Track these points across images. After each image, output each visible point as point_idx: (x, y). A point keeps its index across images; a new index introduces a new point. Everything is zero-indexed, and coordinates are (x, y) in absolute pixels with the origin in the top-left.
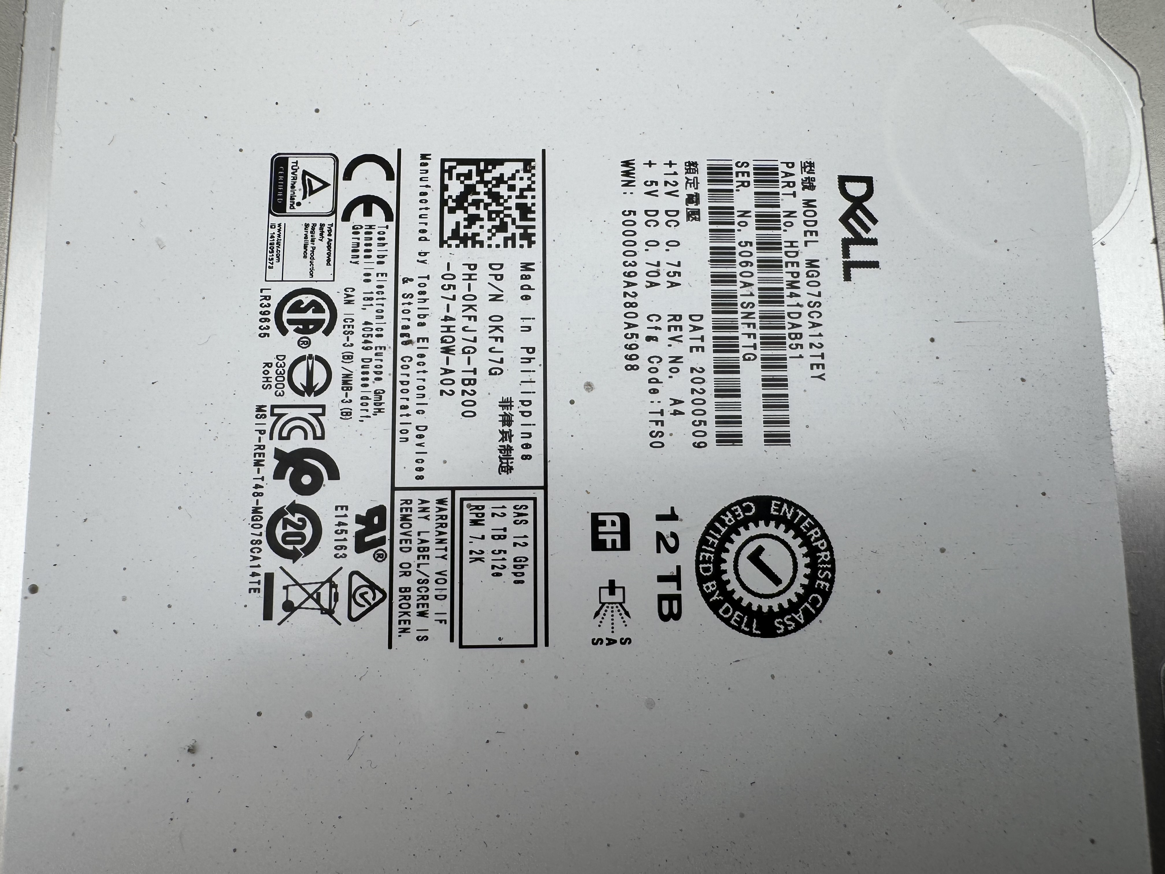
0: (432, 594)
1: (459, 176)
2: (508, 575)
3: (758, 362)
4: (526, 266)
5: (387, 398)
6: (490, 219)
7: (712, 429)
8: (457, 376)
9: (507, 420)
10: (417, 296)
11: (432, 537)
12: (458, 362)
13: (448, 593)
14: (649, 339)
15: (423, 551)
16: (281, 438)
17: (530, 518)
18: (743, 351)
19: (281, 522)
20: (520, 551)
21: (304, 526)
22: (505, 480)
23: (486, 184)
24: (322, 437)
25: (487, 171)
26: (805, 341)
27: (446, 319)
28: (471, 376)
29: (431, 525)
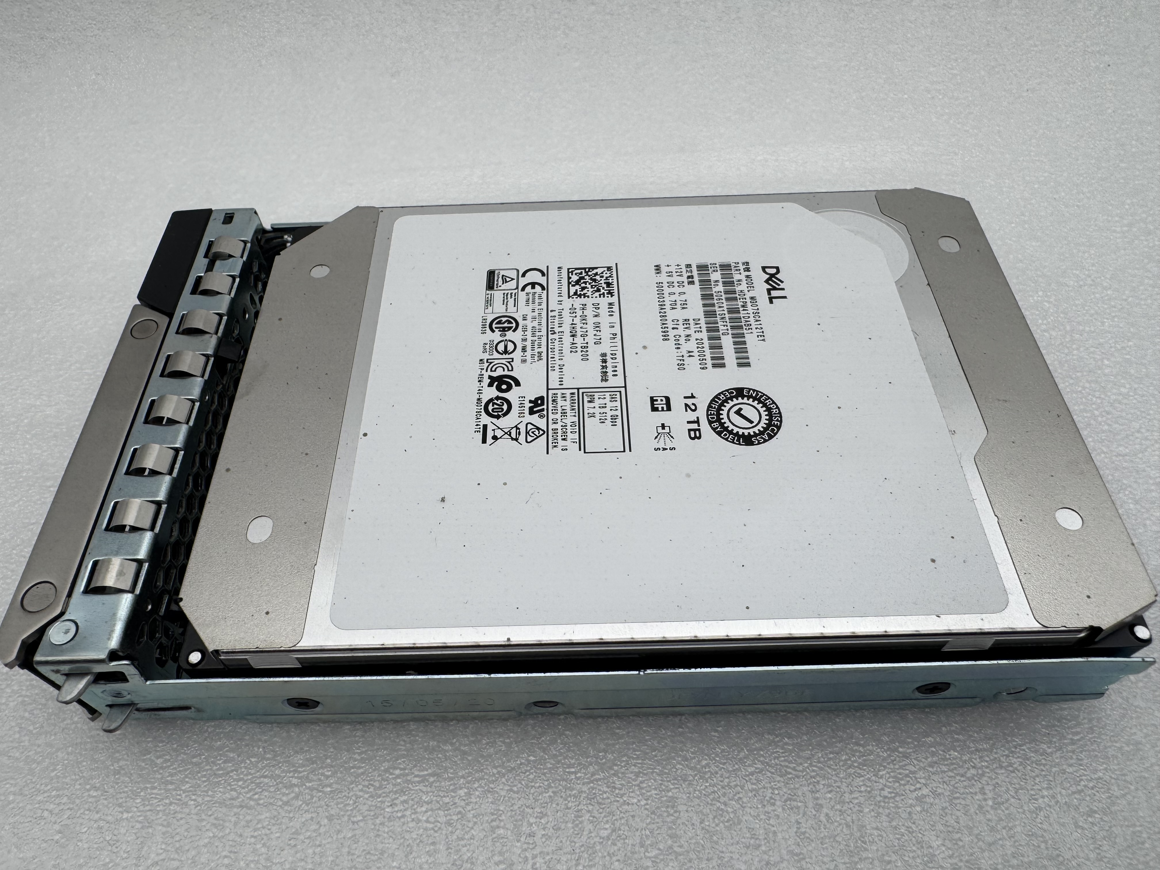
0: (569, 431)
1: (576, 274)
2: (608, 422)
3: (730, 336)
4: (611, 304)
5: (544, 355)
6: (592, 288)
7: (709, 362)
8: (579, 346)
9: (604, 361)
10: (557, 317)
11: (568, 408)
12: (579, 340)
13: (577, 430)
14: (673, 328)
15: (564, 413)
16: (491, 371)
17: (618, 399)
18: (721, 332)
19: (491, 404)
20: (614, 413)
21: (503, 404)
22: (604, 384)
23: (589, 276)
24: (512, 370)
25: (589, 271)
26: (753, 327)
27: (572, 324)
28: (586, 345)
29: (568, 403)
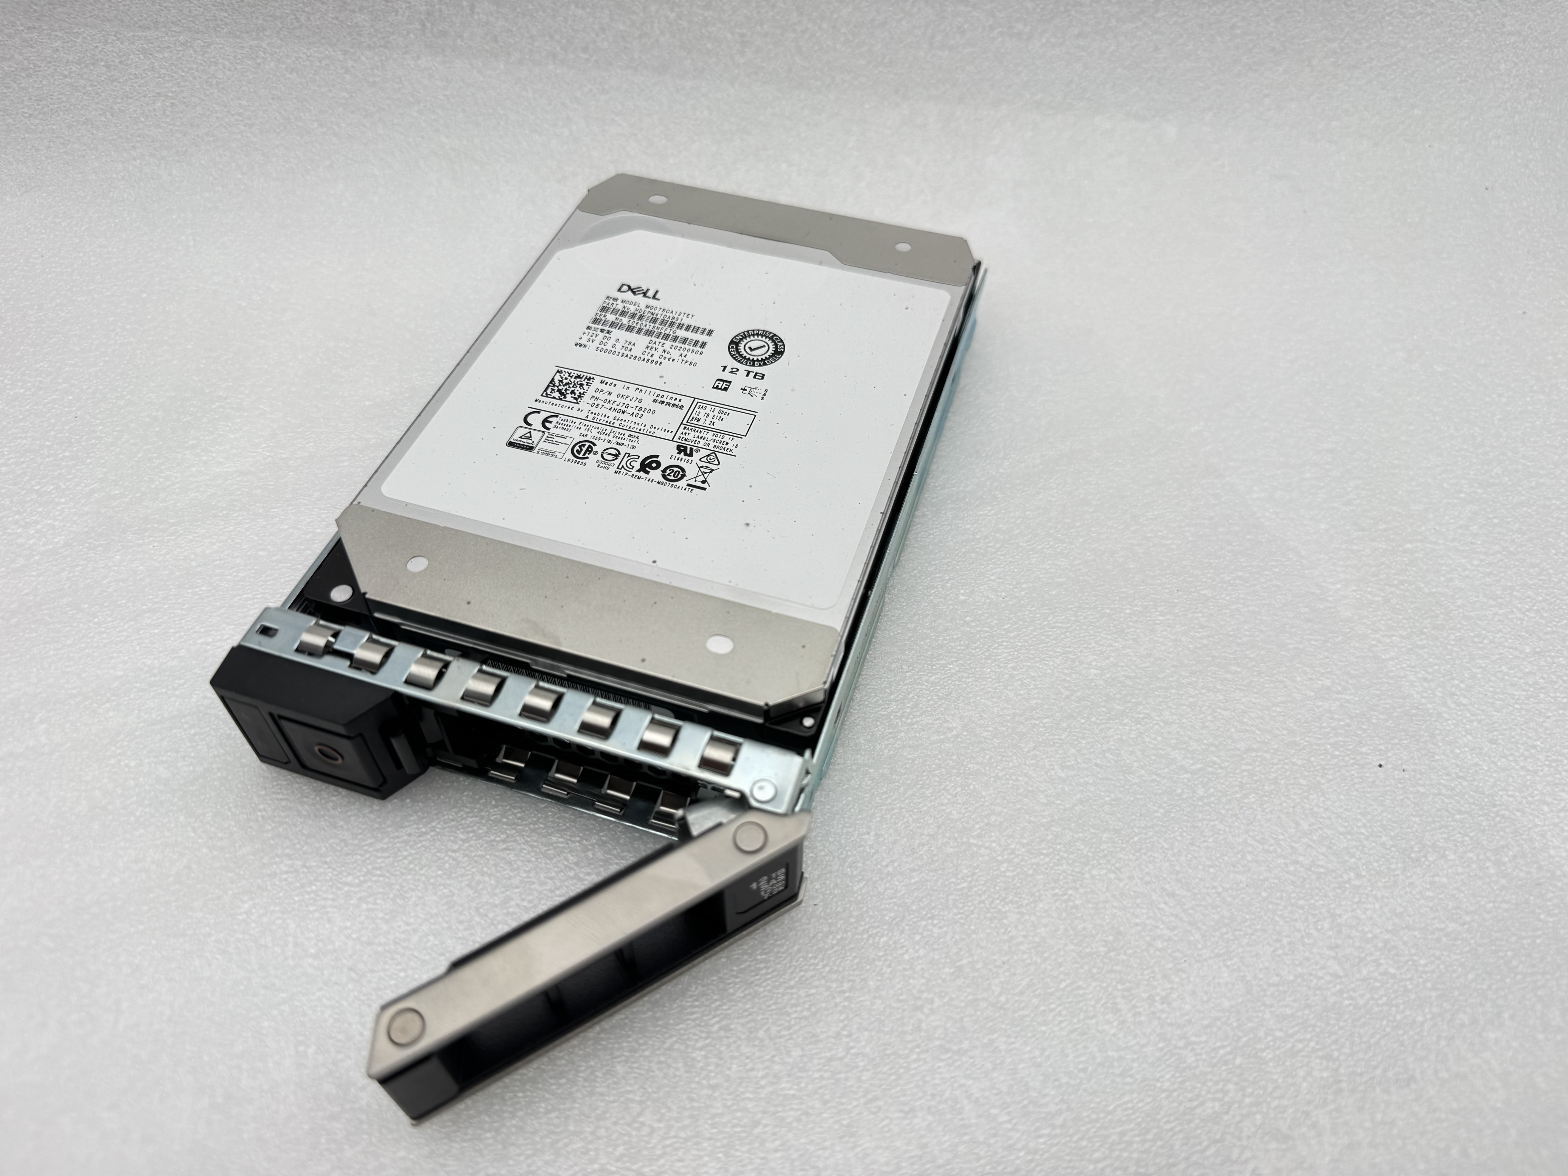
0: (720, 439)
1: (551, 394)
2: (724, 417)
3: (678, 330)
4: (602, 382)
5: (633, 434)
6: (575, 388)
7: (697, 349)
8: (636, 412)
9: (662, 402)
10: (595, 416)
11: (698, 434)
12: (630, 410)
13: (722, 435)
14: (651, 356)
15: (702, 438)
16: (632, 468)
17: (705, 405)
18: (671, 333)
19: (667, 477)
20: (717, 411)
21: (672, 470)
22: (685, 409)
23: (560, 386)
24: (639, 456)
25: (554, 384)
26: (677, 316)
27: (610, 409)
28: (638, 408)
29: (692, 433)
